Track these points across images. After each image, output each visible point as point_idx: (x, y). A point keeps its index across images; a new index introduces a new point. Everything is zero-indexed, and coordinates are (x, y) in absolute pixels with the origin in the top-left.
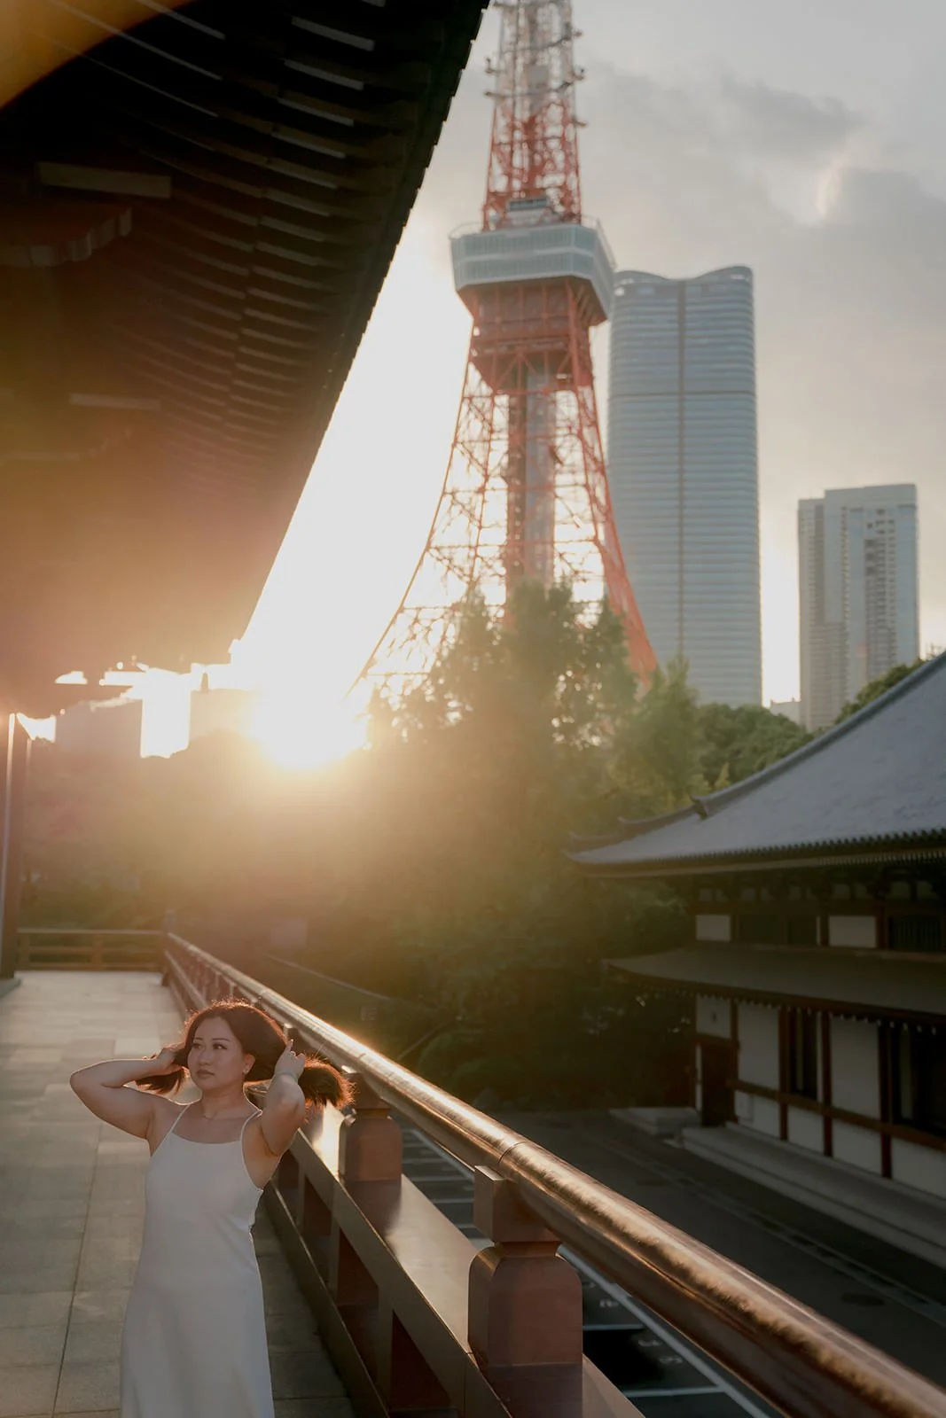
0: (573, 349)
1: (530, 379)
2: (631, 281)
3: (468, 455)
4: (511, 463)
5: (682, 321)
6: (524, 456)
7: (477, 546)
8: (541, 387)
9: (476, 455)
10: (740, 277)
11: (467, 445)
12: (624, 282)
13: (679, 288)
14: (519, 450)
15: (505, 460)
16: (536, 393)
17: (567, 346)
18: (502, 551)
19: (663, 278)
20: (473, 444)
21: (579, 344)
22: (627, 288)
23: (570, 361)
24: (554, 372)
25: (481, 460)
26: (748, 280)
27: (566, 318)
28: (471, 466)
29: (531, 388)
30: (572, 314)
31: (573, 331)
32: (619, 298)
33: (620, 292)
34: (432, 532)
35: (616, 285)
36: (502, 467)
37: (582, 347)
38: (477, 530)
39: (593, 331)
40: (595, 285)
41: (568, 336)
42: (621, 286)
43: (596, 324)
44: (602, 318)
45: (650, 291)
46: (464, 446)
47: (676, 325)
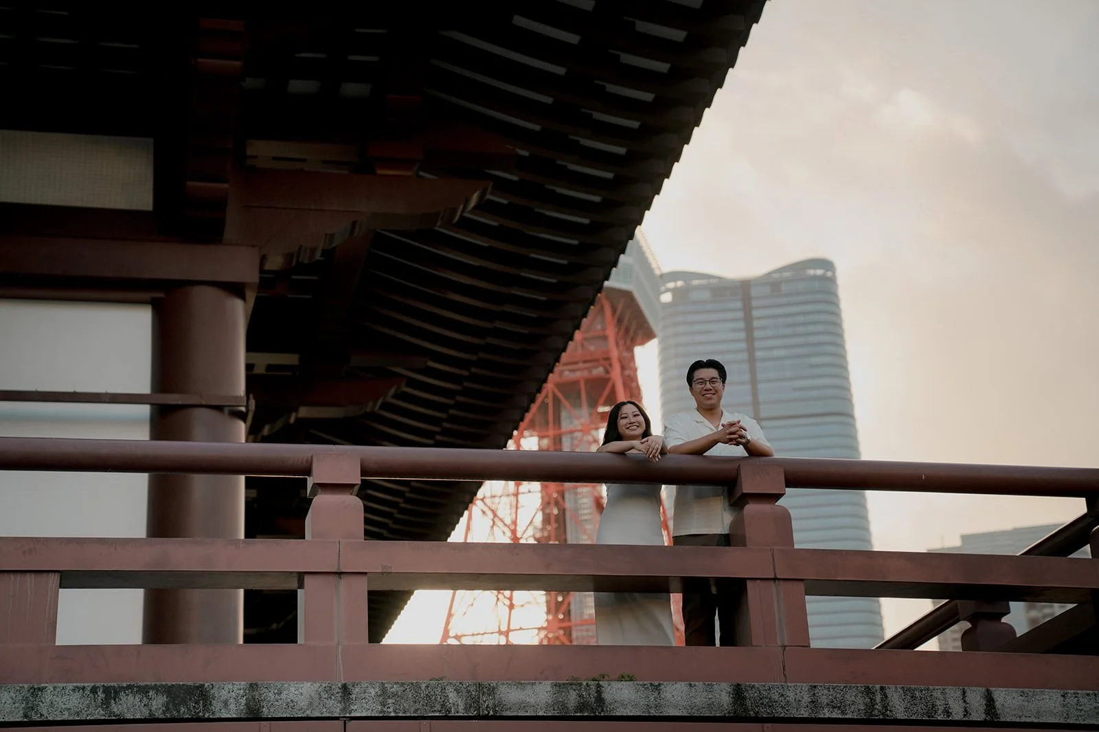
0: (616, 374)
1: (564, 414)
2: (680, 283)
3: (490, 515)
4: (546, 520)
5: (749, 329)
6: (563, 511)
7: (509, 630)
8: (577, 424)
9: (500, 514)
10: (819, 272)
11: (488, 501)
12: (671, 285)
13: (744, 289)
14: (557, 504)
15: (539, 518)
16: (572, 432)
17: (607, 372)
18: (543, 634)
19: (719, 278)
20: (497, 500)
21: (623, 368)
22: (674, 291)
23: (613, 387)
24: (593, 404)
25: (508, 521)
26: (829, 274)
27: (605, 338)
28: (495, 528)
29: (566, 425)
30: (611, 332)
31: (615, 353)
32: (666, 305)
33: (667, 298)
34: (450, 615)
35: (663, 289)
36: (535, 528)
37: (627, 372)
38: (507, 610)
39: (638, 350)
40: (637, 295)
41: (608, 359)
42: (668, 290)
43: (642, 343)
44: (649, 335)
45: (706, 295)
46: (485, 504)
47: (743, 335)
